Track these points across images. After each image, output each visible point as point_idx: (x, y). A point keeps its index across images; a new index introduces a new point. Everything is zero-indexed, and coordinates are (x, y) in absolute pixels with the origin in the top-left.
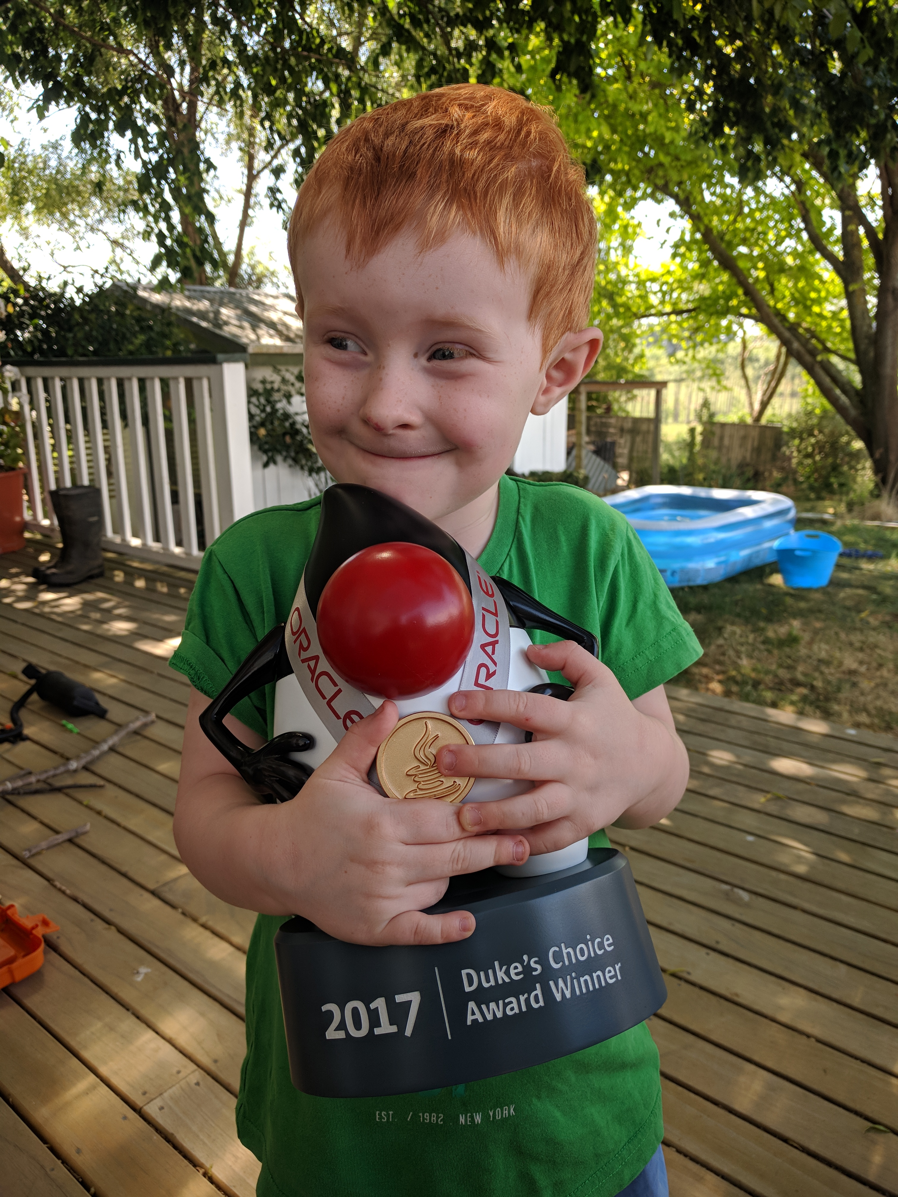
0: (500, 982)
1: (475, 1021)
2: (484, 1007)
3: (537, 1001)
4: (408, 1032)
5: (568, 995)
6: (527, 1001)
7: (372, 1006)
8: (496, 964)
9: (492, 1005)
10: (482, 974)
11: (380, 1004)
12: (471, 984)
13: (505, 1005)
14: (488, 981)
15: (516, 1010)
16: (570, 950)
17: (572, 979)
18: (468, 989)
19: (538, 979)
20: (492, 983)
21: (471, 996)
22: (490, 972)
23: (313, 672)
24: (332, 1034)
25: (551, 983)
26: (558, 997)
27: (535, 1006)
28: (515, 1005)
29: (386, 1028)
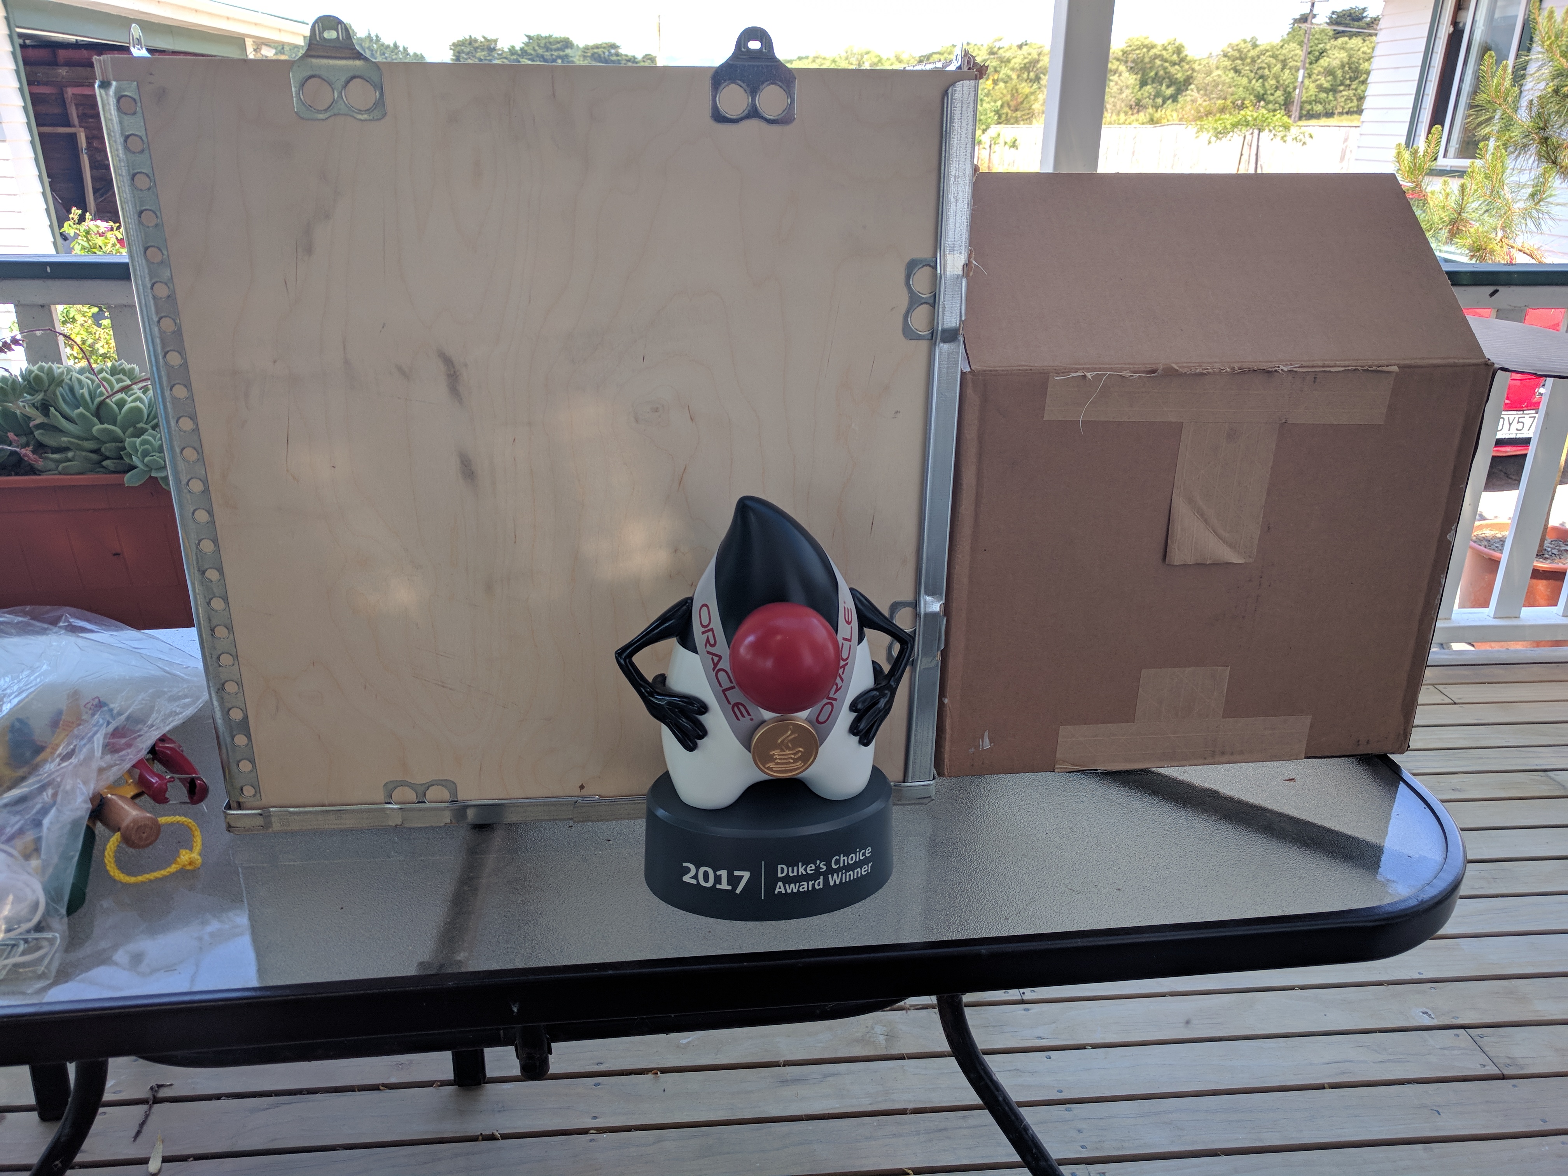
0: (800, 874)
1: (780, 892)
2: (787, 886)
3: (819, 884)
4: (738, 891)
5: (838, 882)
6: (813, 885)
7: (718, 873)
8: (800, 864)
9: (792, 885)
10: (790, 868)
11: (724, 873)
12: (782, 873)
13: (800, 886)
14: (793, 872)
15: (806, 889)
16: (845, 858)
17: (842, 873)
18: (780, 875)
19: (822, 874)
20: (795, 874)
21: (781, 879)
22: (795, 868)
23: (715, 665)
24: (687, 879)
25: (830, 876)
26: (832, 883)
27: (817, 887)
28: (806, 886)
29: (724, 886)
